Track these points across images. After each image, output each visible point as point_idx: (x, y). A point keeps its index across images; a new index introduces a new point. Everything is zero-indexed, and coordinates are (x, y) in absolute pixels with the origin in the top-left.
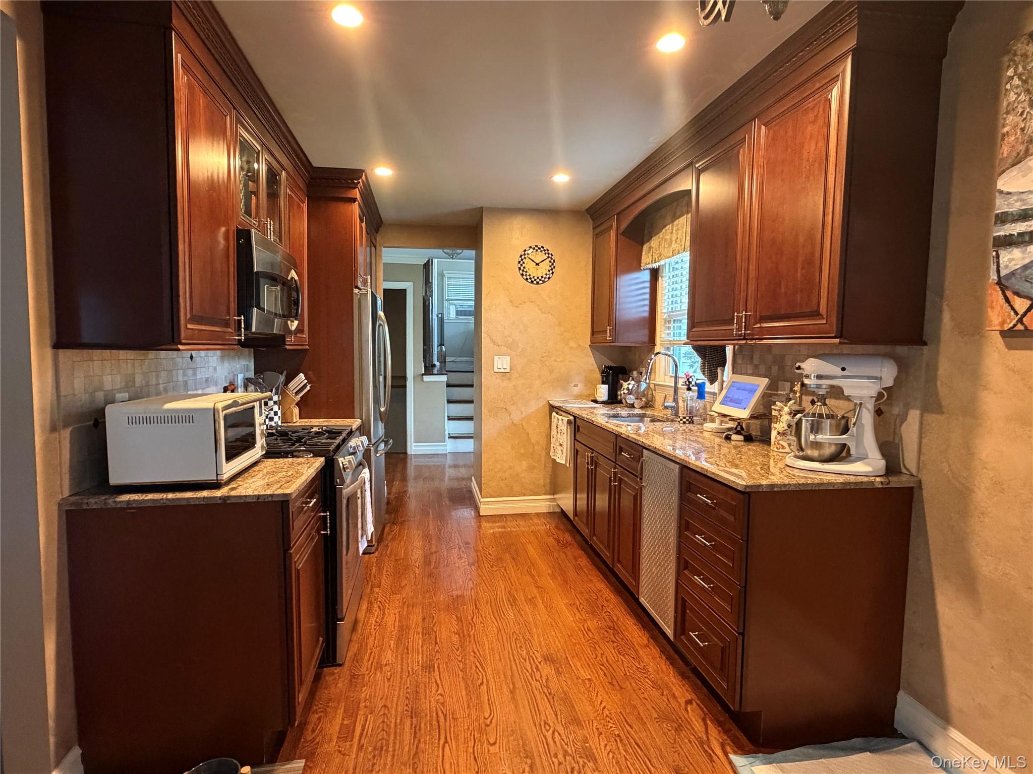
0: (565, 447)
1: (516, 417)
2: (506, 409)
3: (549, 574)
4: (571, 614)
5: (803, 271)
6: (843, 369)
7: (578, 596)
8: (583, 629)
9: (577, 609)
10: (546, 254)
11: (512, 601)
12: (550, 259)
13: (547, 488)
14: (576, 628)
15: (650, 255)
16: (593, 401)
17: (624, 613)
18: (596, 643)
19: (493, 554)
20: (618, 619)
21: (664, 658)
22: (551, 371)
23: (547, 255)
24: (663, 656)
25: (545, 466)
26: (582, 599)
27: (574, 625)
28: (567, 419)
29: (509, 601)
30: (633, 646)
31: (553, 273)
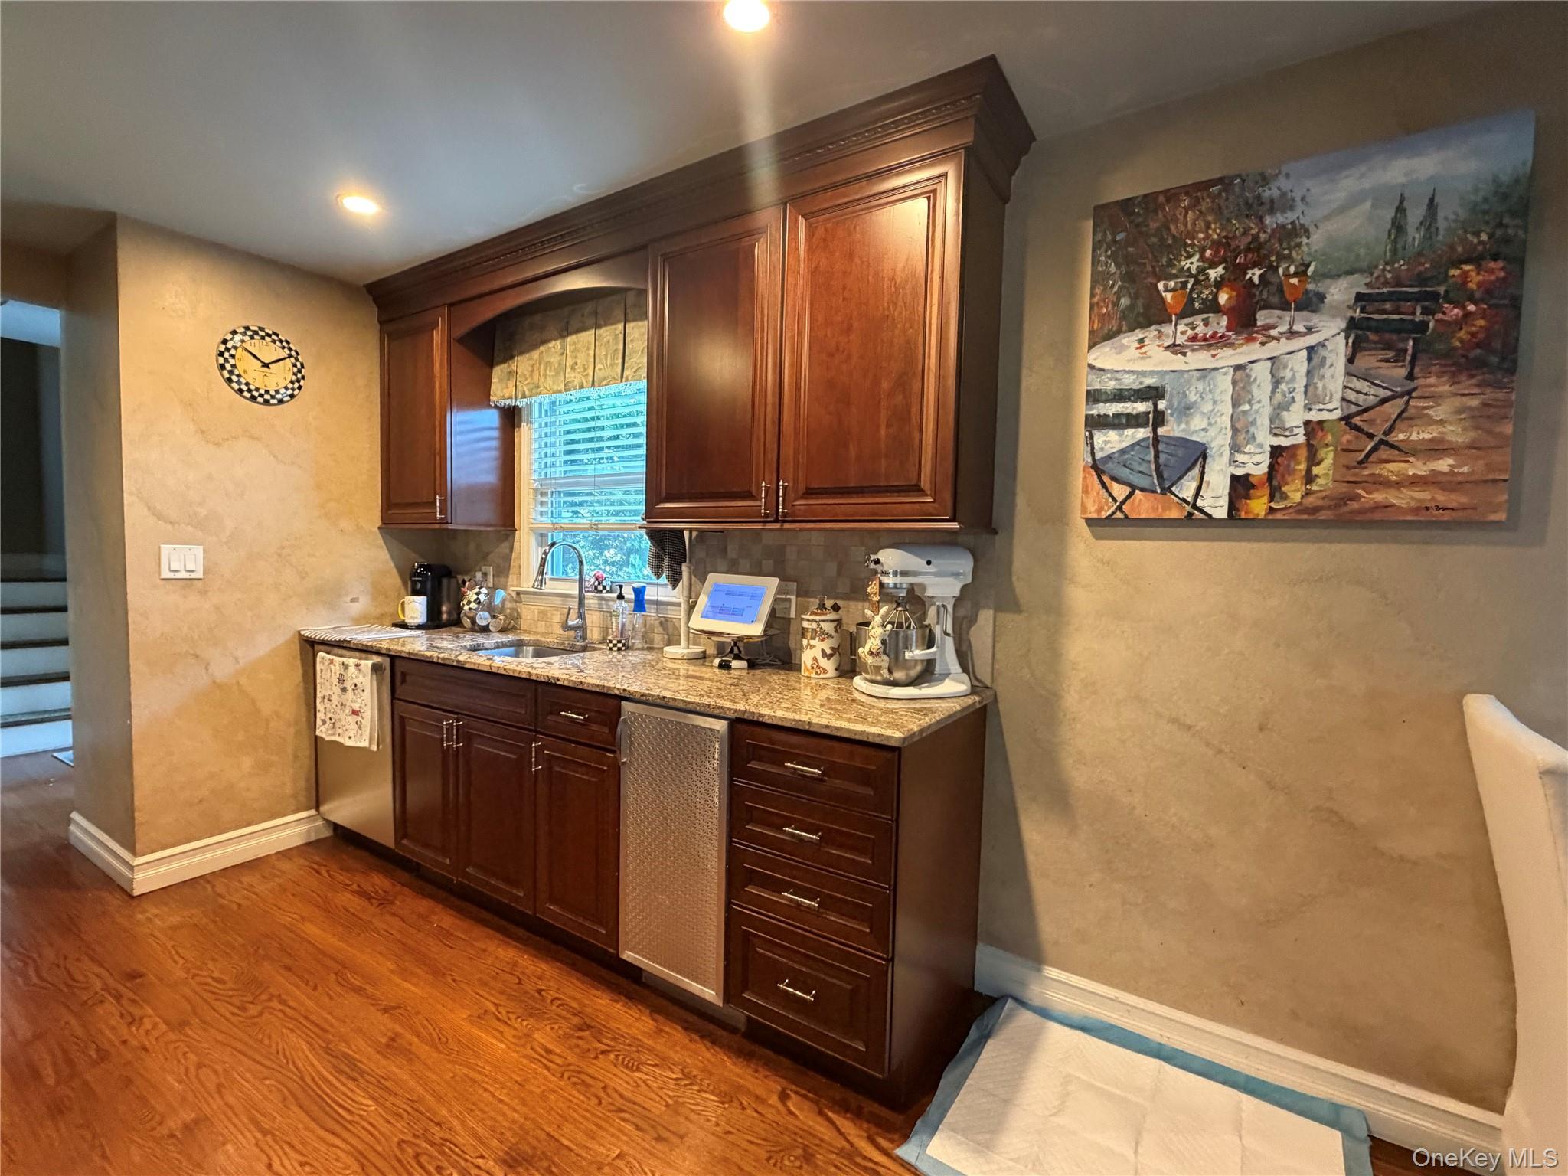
0: (367, 715)
1: (222, 669)
2: (197, 656)
3: (392, 971)
4: (495, 1037)
5: (891, 430)
6: (929, 563)
7: (481, 993)
8: (537, 1056)
9: (499, 1019)
10: (283, 348)
11: (347, 1070)
12: (293, 360)
13: (302, 799)
14: (525, 1061)
15: (511, 384)
16: (395, 625)
17: (583, 987)
18: (579, 1072)
19: (225, 978)
20: (581, 1003)
21: (697, 1038)
22: (303, 575)
23: (286, 350)
24: (693, 1036)
25: (296, 757)
26: (492, 995)
27: (515, 1055)
28: (370, 663)
29: (341, 1072)
30: (639, 1043)
31: (300, 388)
